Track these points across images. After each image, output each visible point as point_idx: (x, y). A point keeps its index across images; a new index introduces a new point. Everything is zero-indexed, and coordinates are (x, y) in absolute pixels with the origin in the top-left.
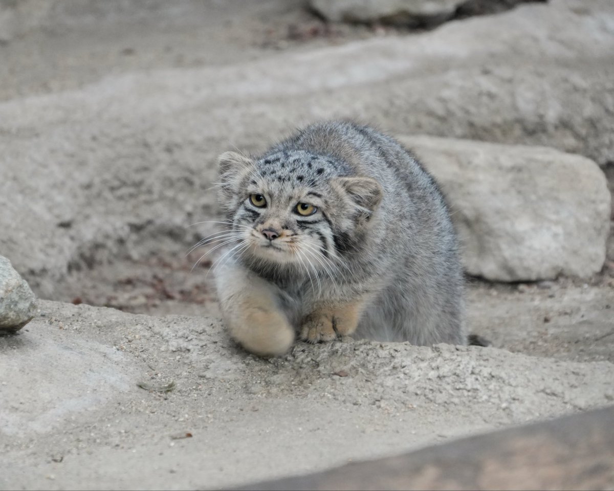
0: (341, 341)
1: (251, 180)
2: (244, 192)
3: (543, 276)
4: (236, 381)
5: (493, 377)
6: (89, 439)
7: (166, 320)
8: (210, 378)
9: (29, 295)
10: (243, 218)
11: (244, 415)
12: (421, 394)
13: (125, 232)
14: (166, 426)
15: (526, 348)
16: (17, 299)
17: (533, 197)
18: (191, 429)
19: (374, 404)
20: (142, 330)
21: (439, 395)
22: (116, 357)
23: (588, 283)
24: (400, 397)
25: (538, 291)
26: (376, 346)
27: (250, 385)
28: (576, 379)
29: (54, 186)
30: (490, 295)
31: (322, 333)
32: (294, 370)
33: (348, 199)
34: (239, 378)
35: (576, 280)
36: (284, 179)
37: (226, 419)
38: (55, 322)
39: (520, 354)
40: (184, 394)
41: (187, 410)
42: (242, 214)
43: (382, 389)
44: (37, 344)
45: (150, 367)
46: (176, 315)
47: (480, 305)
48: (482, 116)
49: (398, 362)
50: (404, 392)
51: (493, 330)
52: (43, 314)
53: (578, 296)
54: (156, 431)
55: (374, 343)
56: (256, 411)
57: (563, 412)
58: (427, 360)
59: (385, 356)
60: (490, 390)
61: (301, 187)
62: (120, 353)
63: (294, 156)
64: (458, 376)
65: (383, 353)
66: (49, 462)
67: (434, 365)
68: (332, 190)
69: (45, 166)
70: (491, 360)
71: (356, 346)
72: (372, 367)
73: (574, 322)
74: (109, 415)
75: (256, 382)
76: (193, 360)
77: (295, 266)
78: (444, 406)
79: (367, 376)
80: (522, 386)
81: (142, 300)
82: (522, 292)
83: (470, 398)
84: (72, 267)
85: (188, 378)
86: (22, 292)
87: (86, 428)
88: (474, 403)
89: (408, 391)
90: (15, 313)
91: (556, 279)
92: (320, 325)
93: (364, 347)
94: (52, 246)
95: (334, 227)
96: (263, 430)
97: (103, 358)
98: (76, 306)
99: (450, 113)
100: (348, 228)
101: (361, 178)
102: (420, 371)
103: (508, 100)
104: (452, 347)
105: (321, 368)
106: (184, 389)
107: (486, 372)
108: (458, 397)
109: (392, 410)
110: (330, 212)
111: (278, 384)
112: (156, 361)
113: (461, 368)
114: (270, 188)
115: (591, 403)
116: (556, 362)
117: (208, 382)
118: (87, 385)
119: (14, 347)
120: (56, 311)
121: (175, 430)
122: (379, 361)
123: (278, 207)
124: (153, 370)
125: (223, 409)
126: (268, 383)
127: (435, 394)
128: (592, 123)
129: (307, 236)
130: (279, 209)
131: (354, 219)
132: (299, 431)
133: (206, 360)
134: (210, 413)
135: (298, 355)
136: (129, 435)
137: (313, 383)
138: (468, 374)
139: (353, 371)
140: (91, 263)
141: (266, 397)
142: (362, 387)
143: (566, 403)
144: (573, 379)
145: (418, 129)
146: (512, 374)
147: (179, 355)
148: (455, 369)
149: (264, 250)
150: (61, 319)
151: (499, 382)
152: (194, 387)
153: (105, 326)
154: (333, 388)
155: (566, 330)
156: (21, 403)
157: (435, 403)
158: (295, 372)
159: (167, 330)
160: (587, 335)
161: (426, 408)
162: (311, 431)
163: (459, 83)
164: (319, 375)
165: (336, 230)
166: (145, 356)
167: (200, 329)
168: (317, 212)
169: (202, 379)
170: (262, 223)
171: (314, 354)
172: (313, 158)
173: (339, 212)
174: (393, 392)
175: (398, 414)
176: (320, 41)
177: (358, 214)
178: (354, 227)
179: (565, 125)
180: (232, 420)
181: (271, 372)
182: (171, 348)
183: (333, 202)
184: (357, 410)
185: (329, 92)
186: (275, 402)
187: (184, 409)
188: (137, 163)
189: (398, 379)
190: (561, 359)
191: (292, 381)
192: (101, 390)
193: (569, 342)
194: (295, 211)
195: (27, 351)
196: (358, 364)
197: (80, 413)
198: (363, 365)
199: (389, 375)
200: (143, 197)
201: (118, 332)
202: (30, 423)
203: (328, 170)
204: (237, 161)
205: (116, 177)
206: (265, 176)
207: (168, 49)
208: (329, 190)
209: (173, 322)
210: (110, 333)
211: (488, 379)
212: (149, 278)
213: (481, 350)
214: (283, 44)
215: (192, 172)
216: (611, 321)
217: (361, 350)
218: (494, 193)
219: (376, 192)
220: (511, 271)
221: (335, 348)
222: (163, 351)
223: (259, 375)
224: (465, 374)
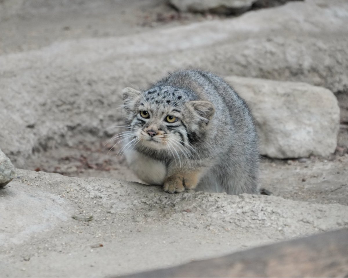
0: (187, 192)
1: (140, 103)
2: (137, 110)
3: (302, 156)
4: (128, 215)
5: (273, 212)
6: (44, 248)
7: (88, 180)
8: (113, 213)
9: (11, 166)
10: (136, 124)
11: (132, 234)
12: (233, 222)
13: (65, 130)
14: (88, 240)
15: (292, 196)
16: (4, 168)
17: (296, 111)
18: (102, 242)
19: (206, 228)
20: (75, 186)
21: (243, 223)
22: (60, 201)
23: (327, 160)
24: (221, 224)
25: (299, 164)
26: (207, 195)
27: (136, 217)
28: (321, 214)
29: (25, 104)
30: (271, 166)
31: (177, 187)
32: (161, 208)
33: (195, 113)
34: (130, 213)
35: (320, 158)
36: (159, 102)
37: (123, 236)
38: (25, 181)
39: (289, 199)
40: (98, 222)
41: (100, 231)
42: (136, 122)
43: (211, 219)
44: (15, 194)
45: (79, 207)
46: (94, 178)
47: (266, 172)
48: (267, 65)
49: (220, 204)
50: (223, 221)
51: (273, 186)
52: (19, 177)
53: (321, 167)
54: (83, 243)
55: (206, 193)
56: (139, 232)
57: (313, 233)
58: (236, 203)
59: (212, 201)
60: (272, 220)
61: (168, 107)
62: (62, 199)
63: (165, 89)
64: (254, 212)
65: (211, 199)
66: (22, 261)
67: (240, 206)
68: (187, 108)
69: (20, 93)
70: (273, 203)
71: (196, 195)
72: (205, 207)
73: (319, 181)
74: (56, 234)
75: (139, 216)
76: (103, 203)
77: (166, 151)
78: (246, 229)
79: (202, 212)
80: (290, 218)
81: (74, 169)
82: (289, 164)
83: (261, 225)
84: (35, 150)
85: (100, 213)
86: (7, 165)
87: (43, 241)
88: (263, 227)
89: (226, 221)
90: (2, 177)
91: (309, 157)
92: (175, 183)
93: (200, 195)
94: (24, 138)
95: (188, 129)
96: (143, 243)
97: (52, 202)
98: (37, 172)
99: (249, 63)
100: (195, 129)
101: (202, 101)
102: (232, 209)
103: (281, 56)
104: (251, 195)
105: (176, 207)
106: (99, 220)
107: (269, 210)
108: (254, 224)
109: (217, 231)
110: (185, 121)
111: (152, 217)
112: (82, 204)
113: (255, 207)
114: (151, 107)
115: (329, 227)
116: (309, 204)
117: (112, 215)
118: (43, 217)
119: (2, 196)
120: (26, 175)
121: (94, 242)
122: (209, 204)
123: (156, 118)
124: (81, 209)
125: (121, 231)
126: (146, 216)
127: (241, 222)
128: (329, 69)
129: (172, 134)
130: (156, 119)
131: (199, 125)
132: (164, 243)
133: (111, 203)
134: (113, 233)
135: (163, 200)
136: (67, 246)
137: (172, 216)
138: (259, 211)
139: (194, 209)
140: (45, 148)
141: (145, 224)
142: (199, 218)
143: (315, 227)
144: (319, 214)
145: (231, 72)
146: (284, 211)
147: (96, 200)
148: (252, 208)
149: (148, 142)
150: (29, 179)
151: (277, 215)
152: (104, 218)
153: (53, 184)
154: (183, 219)
155: (315, 186)
156: (6, 228)
157: (241, 227)
158: (161, 210)
159: (89, 186)
160: (327, 189)
161: (236, 230)
162: (170, 243)
163: (254, 46)
164: (175, 211)
165: (189, 131)
166: (76, 201)
167: (107, 185)
168: (178, 121)
169: (109, 213)
170: (147, 127)
171: (172, 200)
172: (176, 90)
173: (190, 121)
174: (217, 221)
175: (220, 234)
176: (175, 23)
177: (201, 122)
178: (199, 129)
179: (314, 70)
180: (125, 237)
181: (148, 210)
182: (91, 196)
183: (187, 115)
184: (197, 231)
185: (180, 51)
186: (150, 226)
187: (99, 231)
188: (71, 91)
189: (219, 214)
190: (312, 202)
191: (160, 215)
192: (52, 220)
193: (316, 193)
194: (166, 120)
195: (10, 198)
196: (197, 205)
197: (39, 233)
198: (200, 206)
199: (215, 211)
200: (75, 111)
201: (61, 187)
202: (11, 239)
203: (184, 97)
204: (132, 92)
205: (60, 100)
206: (149, 100)
207: (89, 27)
208: (184, 108)
209: (92, 182)
210: (56, 188)
211: (271, 214)
212: (78, 157)
213: (266, 198)
214: (154, 24)
215: (103, 97)
216: (340, 181)
217: (199, 197)
218: (274, 109)
219: (211, 109)
220: (283, 153)
221: (184, 196)
222: (86, 198)
223: (141, 211)
224: (258, 211)
